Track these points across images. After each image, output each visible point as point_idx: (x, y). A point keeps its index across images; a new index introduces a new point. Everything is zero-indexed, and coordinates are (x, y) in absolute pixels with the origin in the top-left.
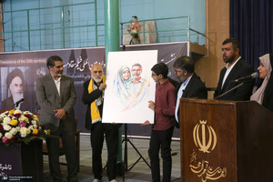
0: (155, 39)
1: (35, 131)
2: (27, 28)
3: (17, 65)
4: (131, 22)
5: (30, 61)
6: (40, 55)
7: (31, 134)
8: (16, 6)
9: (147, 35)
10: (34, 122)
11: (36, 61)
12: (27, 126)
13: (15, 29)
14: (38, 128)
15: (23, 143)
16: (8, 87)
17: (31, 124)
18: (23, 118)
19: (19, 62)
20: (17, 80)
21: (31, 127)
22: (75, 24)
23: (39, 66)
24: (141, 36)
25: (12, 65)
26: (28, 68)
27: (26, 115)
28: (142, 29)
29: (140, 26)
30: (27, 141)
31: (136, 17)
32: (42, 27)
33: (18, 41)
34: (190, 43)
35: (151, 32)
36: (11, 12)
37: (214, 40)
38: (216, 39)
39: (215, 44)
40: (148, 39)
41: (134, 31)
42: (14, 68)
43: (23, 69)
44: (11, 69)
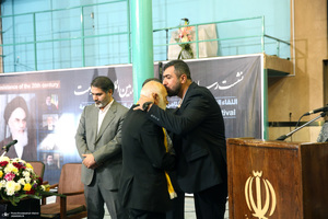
0: (215, 51)
1: (28, 187)
2: (32, 39)
3: (19, 92)
4: (180, 27)
5: (36, 85)
6: (51, 77)
7: (21, 191)
8: (20, 8)
9: (203, 45)
10: (26, 174)
11: (45, 85)
12: (16, 179)
13: (18, 41)
14: (31, 182)
15: (9, 203)
16: (6, 123)
17: (21, 176)
18: (10, 168)
19: (21, 87)
20: (19, 113)
21: (21, 181)
22: (102, 32)
23: (50, 92)
24: (194, 47)
25: (13, 92)
26: (33, 95)
27: (15, 164)
28: (195, 36)
29: (192, 33)
30: (14, 202)
31: (187, 20)
32: (56, 36)
33: (22, 57)
34: (266, 56)
35: (209, 40)
36: (13, 16)
37: (304, 51)
38: (307, 49)
39: (305, 57)
40: (205, 51)
41: (185, 40)
42: (14, 96)
43: (26, 97)
44: (11, 97)
